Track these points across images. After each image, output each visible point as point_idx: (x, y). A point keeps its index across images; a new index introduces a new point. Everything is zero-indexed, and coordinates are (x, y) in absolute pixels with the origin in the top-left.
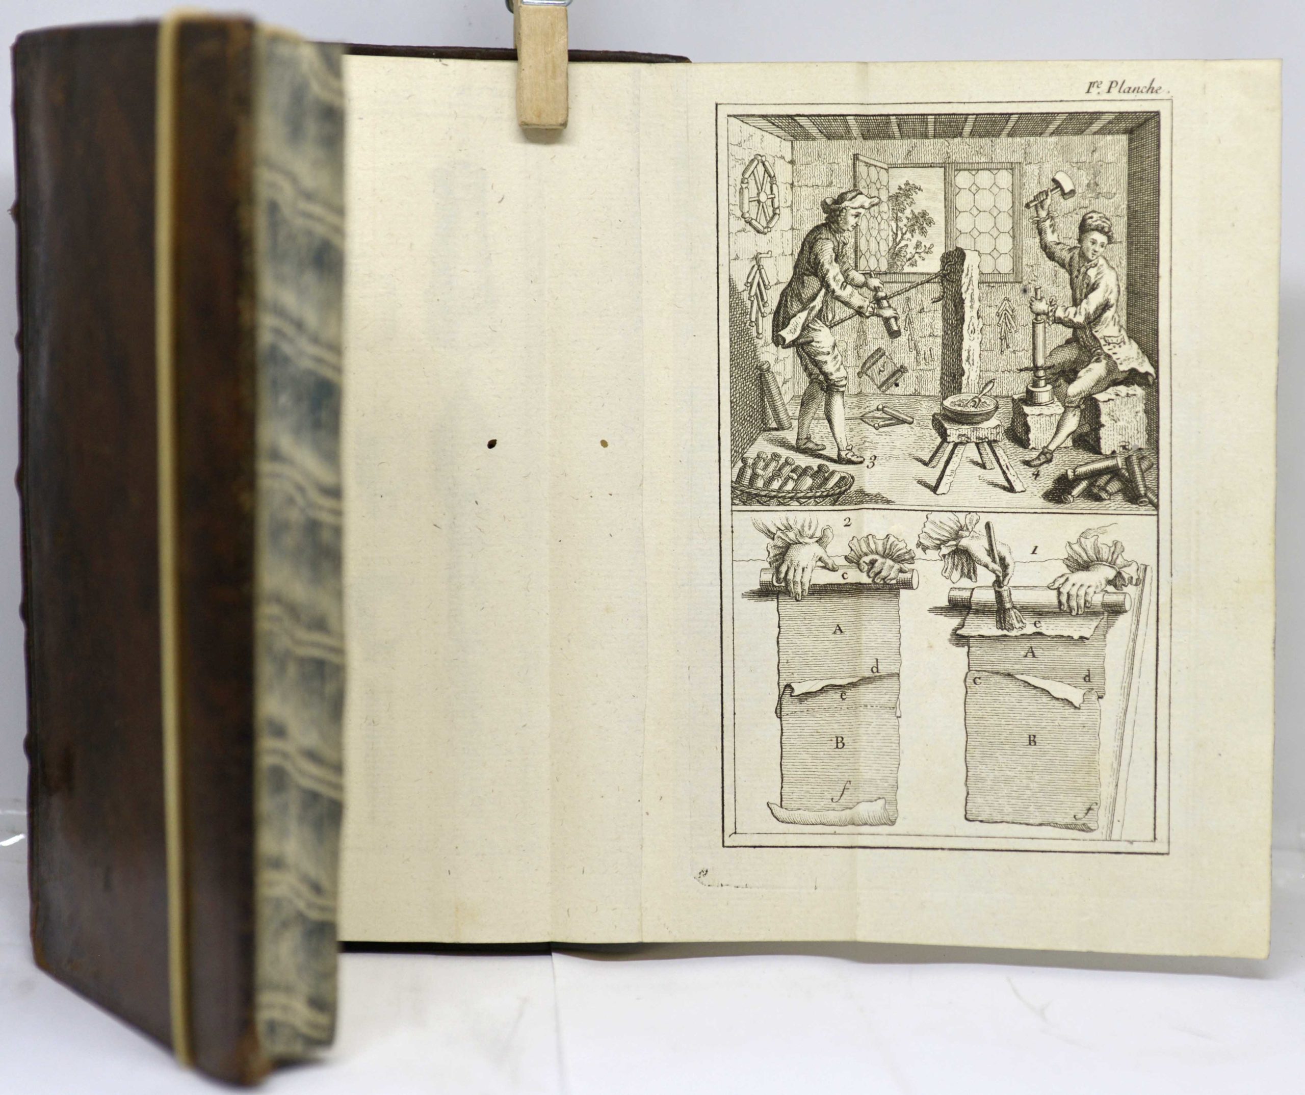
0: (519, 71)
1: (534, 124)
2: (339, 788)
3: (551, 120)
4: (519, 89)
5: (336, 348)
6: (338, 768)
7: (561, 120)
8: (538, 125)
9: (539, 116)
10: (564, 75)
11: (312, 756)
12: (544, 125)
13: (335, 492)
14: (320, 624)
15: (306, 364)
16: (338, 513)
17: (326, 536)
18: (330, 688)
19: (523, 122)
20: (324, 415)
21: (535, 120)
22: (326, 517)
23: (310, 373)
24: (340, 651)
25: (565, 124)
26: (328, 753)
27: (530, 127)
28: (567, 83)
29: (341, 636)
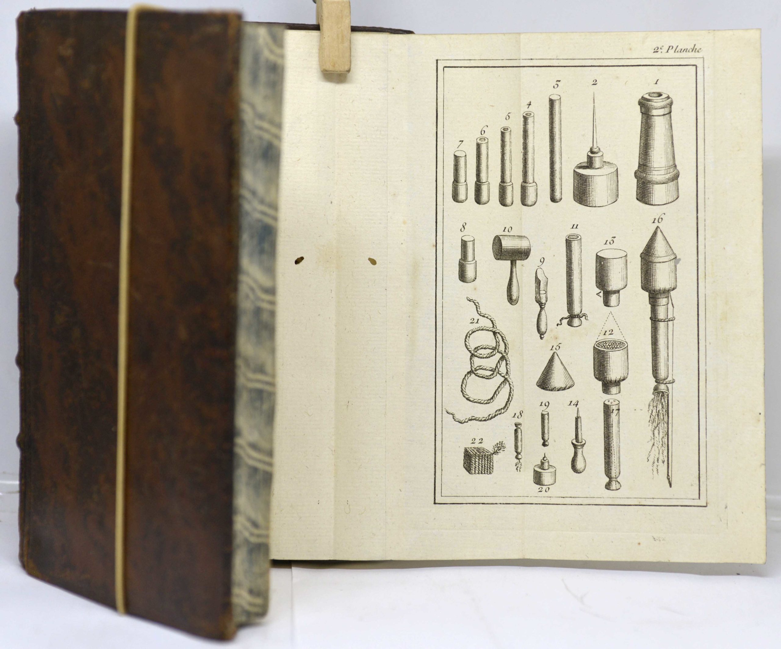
0: (321, 38)
1: (331, 71)
2: (271, 464)
3: (341, 68)
4: (321, 49)
5: (274, 207)
6: (270, 453)
7: (347, 68)
8: (333, 71)
9: (334, 66)
10: (349, 41)
11: (254, 446)
12: (337, 71)
13: (272, 291)
14: (261, 369)
15: (257, 216)
16: (273, 303)
17: (265, 317)
18: (265, 407)
19: (324, 69)
20: (266, 246)
21: (331, 68)
22: (265, 306)
23: (259, 221)
24: (273, 384)
25: (349, 71)
26: (264, 444)
27: (328, 72)
28: (351, 46)
29: (274, 376)
